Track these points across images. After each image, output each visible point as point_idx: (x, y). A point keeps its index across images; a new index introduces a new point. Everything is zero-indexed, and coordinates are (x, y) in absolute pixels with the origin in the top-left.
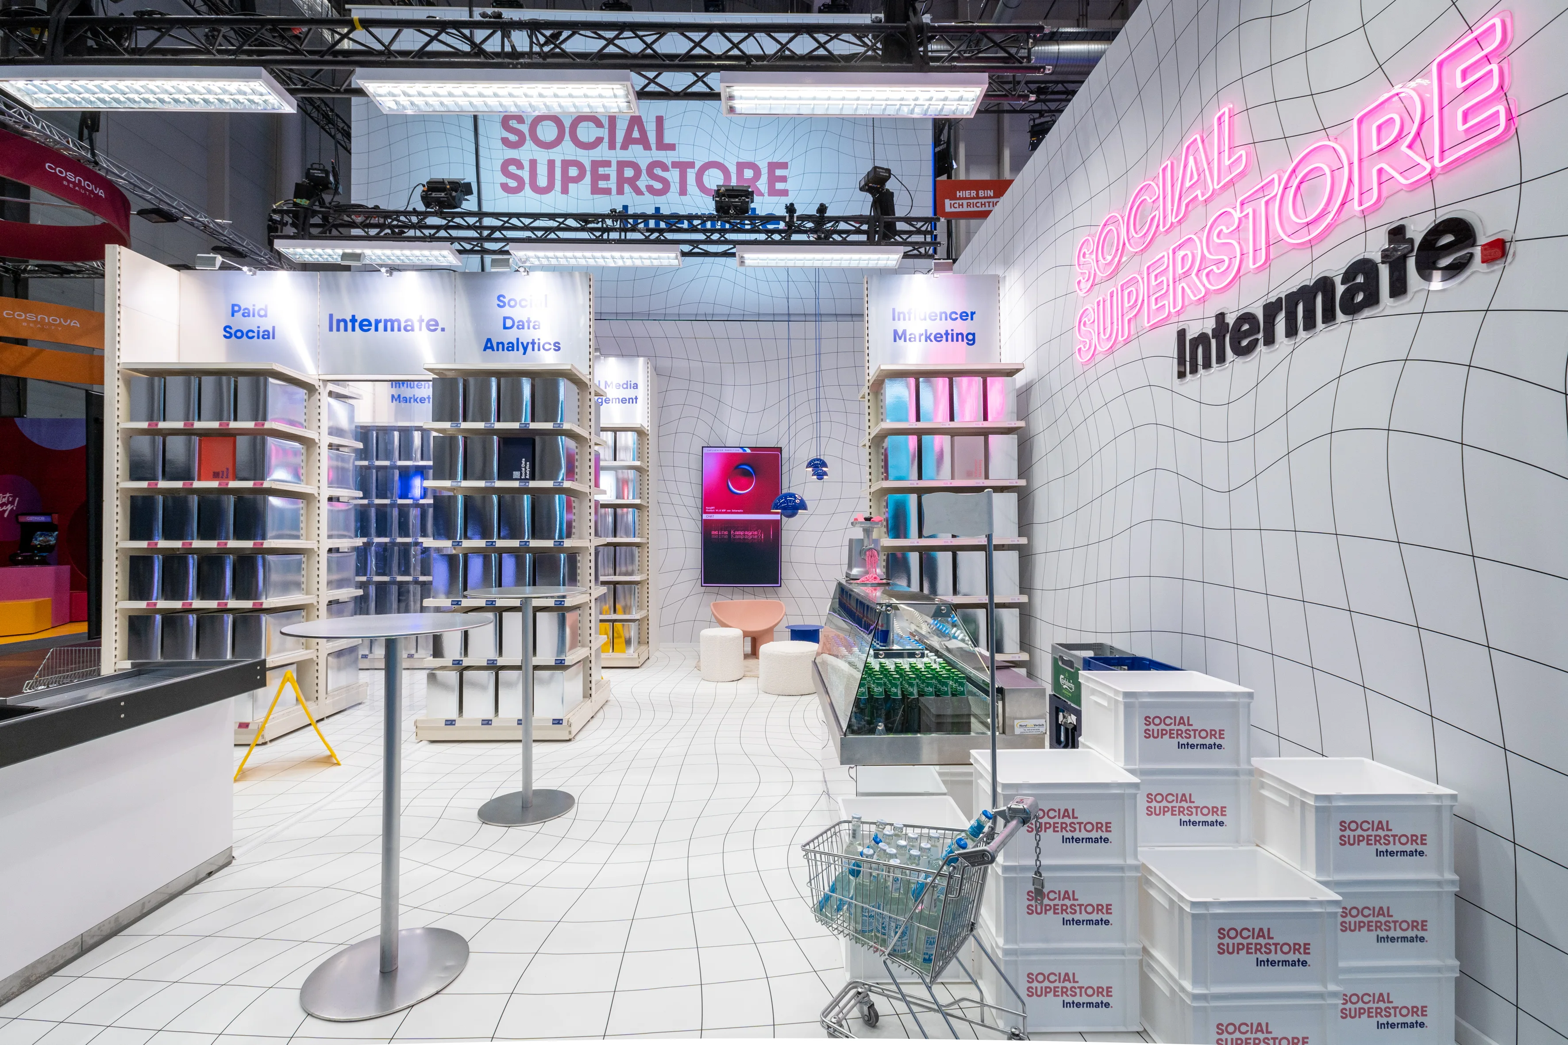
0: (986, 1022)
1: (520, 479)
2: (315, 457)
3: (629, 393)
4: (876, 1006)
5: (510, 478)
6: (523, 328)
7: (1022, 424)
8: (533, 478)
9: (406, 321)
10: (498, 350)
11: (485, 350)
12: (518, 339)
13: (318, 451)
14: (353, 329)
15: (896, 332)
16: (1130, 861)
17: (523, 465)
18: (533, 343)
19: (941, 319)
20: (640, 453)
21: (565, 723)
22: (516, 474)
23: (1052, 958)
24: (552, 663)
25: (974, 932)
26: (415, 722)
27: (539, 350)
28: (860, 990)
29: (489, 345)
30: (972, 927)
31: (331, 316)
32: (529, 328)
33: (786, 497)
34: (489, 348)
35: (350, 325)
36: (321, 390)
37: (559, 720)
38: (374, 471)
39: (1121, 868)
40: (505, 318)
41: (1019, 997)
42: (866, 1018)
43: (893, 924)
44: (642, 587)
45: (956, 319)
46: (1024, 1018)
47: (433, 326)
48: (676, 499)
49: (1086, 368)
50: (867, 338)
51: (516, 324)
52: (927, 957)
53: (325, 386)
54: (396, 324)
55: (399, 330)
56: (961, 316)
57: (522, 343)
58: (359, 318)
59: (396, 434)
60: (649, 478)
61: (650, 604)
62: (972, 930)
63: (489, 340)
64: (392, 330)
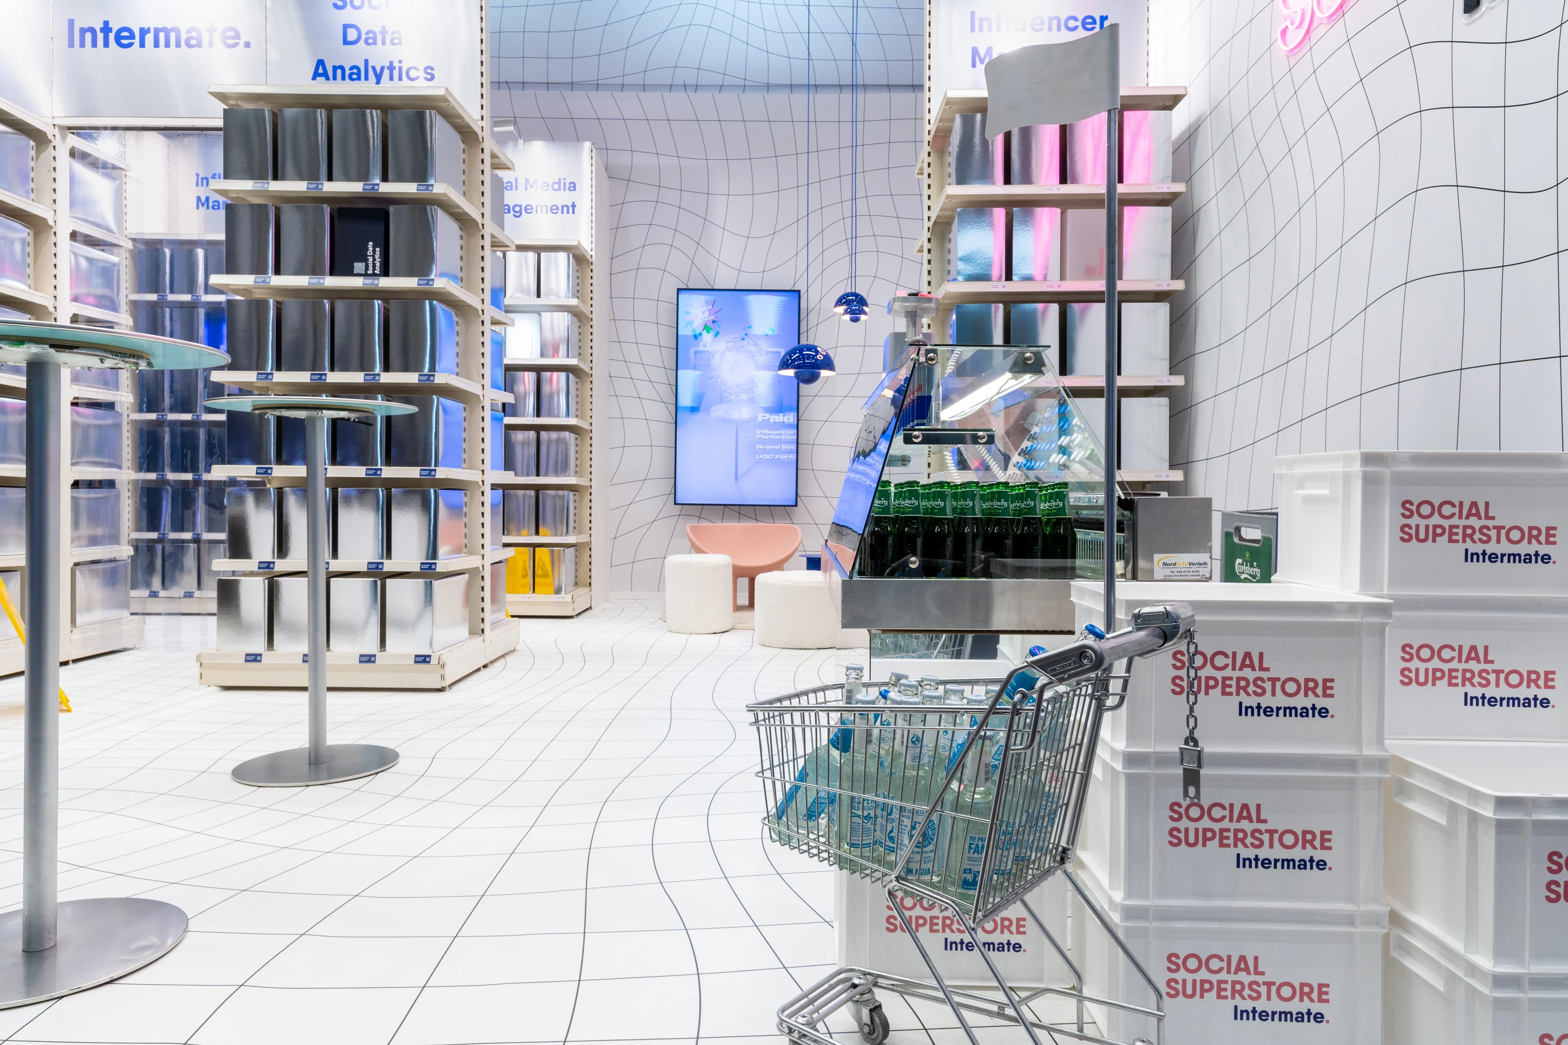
0: (1088, 1030)
1: (366, 275)
2: (49, 249)
3: (566, 198)
4: (885, 1010)
5: (350, 272)
6: (375, 43)
7: (1180, 187)
8: (385, 272)
9: (188, 32)
10: (335, 78)
11: (314, 78)
12: (366, 61)
13: (53, 239)
14: (106, 44)
15: (975, 52)
16: (1370, 751)
17: (370, 252)
18: (391, 68)
19: (1050, 29)
20: (579, 288)
21: (434, 661)
22: (359, 267)
23: (1215, 925)
24: (417, 569)
25: (1069, 866)
26: (199, 657)
27: (400, 79)
28: (856, 981)
29: (321, 71)
30: (1063, 856)
31: (71, 22)
32: (384, 43)
33: (801, 352)
34: (321, 75)
35: (100, 37)
36: (57, 142)
37: (425, 656)
38: (167, 310)
39: (1351, 764)
40: (346, 27)
41: (1150, 981)
42: (866, 1029)
43: (907, 822)
44: (582, 498)
45: (1076, 28)
46: (1160, 1019)
47: (233, 39)
48: (637, 371)
49: (1293, 61)
50: (927, 62)
51: (364, 37)
52: (970, 877)
53: (64, 138)
54: (173, 36)
55: (178, 45)
56: (1084, 24)
57: (374, 68)
58: (115, 26)
59: (200, 253)
60: (594, 330)
61: (593, 525)
62: (1063, 861)
63: (320, 63)
64: (167, 45)
